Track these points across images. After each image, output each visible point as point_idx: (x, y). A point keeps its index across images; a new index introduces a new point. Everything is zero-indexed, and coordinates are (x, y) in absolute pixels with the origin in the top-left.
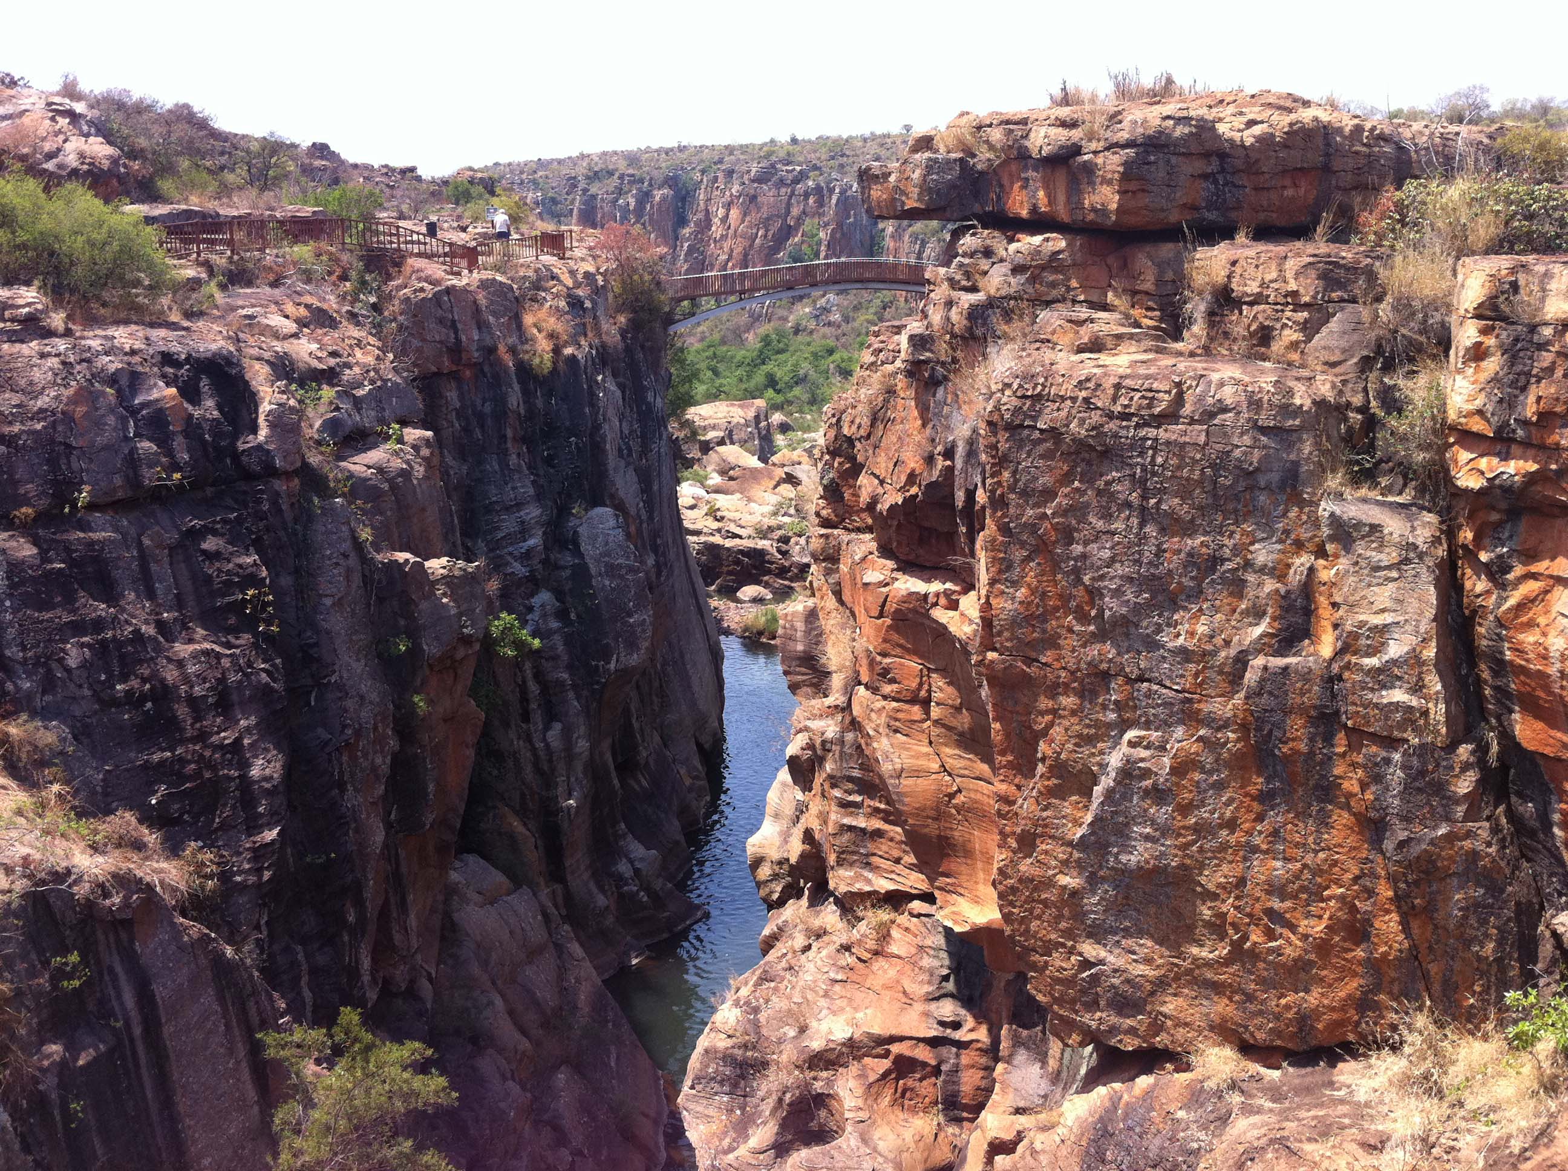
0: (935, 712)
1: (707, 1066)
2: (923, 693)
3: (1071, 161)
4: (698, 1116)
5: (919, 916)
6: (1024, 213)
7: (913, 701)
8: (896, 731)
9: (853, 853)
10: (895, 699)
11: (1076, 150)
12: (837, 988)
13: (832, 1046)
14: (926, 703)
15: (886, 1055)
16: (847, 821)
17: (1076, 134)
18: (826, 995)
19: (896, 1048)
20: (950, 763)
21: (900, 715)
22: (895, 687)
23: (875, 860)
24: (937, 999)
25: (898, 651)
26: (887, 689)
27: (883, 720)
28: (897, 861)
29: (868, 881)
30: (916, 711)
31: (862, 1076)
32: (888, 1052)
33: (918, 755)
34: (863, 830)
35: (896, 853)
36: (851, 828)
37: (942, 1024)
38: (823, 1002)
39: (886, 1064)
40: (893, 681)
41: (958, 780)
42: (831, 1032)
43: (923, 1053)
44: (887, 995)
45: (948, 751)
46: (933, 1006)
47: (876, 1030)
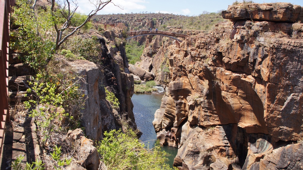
0: (239, 94)
1: (188, 153)
2: (237, 91)
3: (271, 11)
4: (187, 161)
5: (218, 128)
6: (258, 18)
7: (235, 93)
8: (232, 97)
9: (207, 119)
10: (232, 93)
11: (272, 9)
12: (207, 139)
13: (211, 148)
14: (237, 93)
15: (219, 149)
16: (206, 114)
17: (272, 7)
18: (206, 141)
19: (220, 147)
20: (241, 102)
21: (233, 95)
22: (232, 91)
23: (210, 120)
24: (223, 140)
25: (232, 85)
26: (230, 91)
27: (230, 95)
28: (214, 120)
29: (209, 123)
30: (236, 94)
31: (216, 152)
32: (219, 148)
33: (236, 101)
34: (208, 115)
35: (214, 119)
36: (206, 115)
37: (226, 144)
38: (205, 142)
39: (219, 150)
40: (232, 90)
41: (243, 105)
42: (210, 146)
43: (224, 148)
44: (216, 140)
45: (241, 100)
46: (223, 141)
47: (217, 145)
